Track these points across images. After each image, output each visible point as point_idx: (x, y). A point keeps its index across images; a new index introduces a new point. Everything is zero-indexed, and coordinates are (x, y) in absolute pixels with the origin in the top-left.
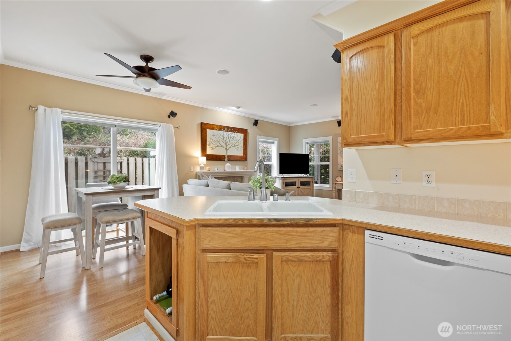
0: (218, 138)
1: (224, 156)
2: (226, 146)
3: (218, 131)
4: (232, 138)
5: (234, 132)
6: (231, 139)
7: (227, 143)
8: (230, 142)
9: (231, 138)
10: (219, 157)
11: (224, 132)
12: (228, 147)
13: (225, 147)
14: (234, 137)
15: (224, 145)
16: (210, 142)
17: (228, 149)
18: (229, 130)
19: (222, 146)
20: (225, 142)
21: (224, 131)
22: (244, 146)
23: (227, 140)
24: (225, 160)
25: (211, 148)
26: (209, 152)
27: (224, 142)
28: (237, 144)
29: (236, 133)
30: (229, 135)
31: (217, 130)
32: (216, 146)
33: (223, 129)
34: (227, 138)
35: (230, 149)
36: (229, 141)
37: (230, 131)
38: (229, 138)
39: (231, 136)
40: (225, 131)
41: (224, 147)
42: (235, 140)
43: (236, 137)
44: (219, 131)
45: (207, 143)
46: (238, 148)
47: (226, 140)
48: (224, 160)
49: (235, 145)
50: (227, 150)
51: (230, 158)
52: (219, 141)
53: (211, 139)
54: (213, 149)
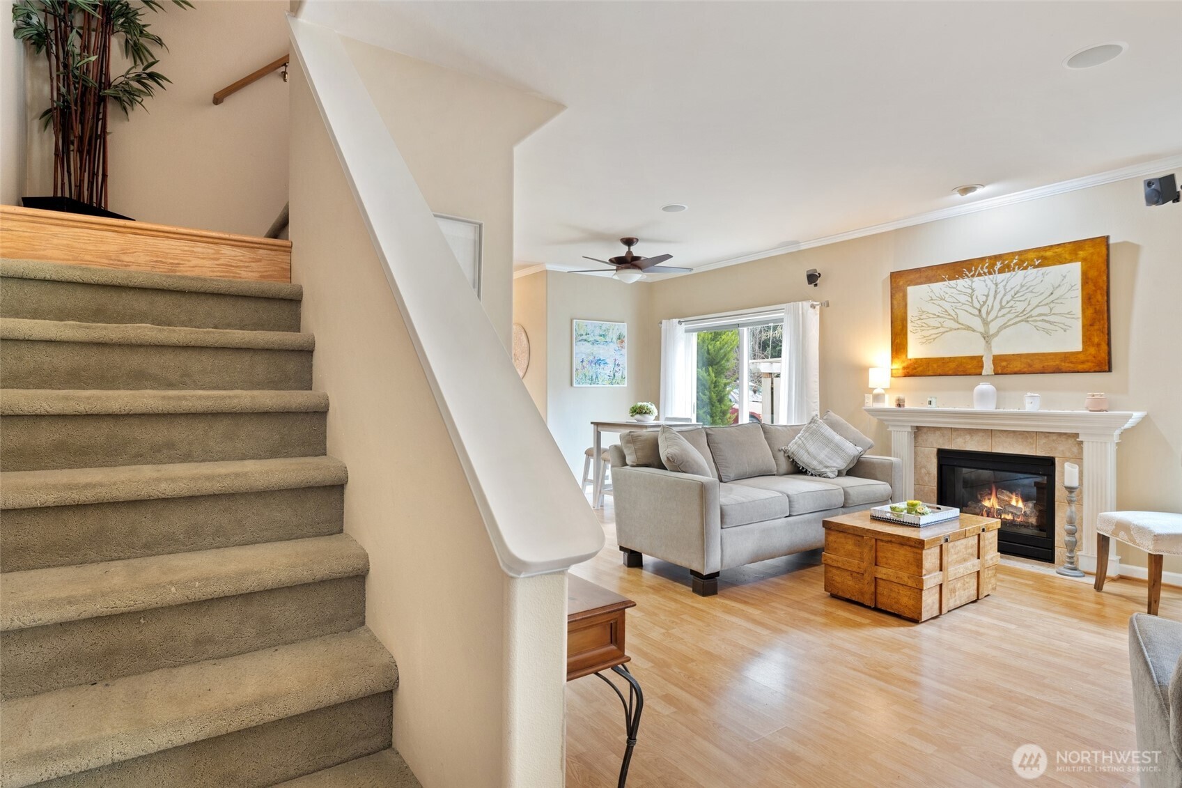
0: (947, 306)
1: (978, 361)
2: (986, 323)
3: (946, 283)
4: (1012, 293)
5: (1025, 268)
6: (1008, 297)
7: (988, 313)
8: (1002, 308)
9: (1005, 295)
10: (953, 365)
11: (976, 279)
12: (993, 328)
13: (982, 329)
14: (1022, 286)
15: (977, 323)
16: (919, 322)
17: (996, 335)
18: (999, 265)
19: (969, 328)
20: (980, 311)
21: (973, 276)
22: (1090, 311)
23: (990, 302)
24: (981, 374)
25: (924, 340)
26: (915, 350)
27: (976, 312)
28: (1045, 310)
29: (1031, 271)
30: (996, 285)
31: (943, 280)
32: (941, 330)
33: (970, 272)
34: (987, 296)
35: (1002, 333)
36: (997, 306)
37: (1001, 271)
38: (999, 297)
39: (1008, 288)
40: (980, 275)
41: (974, 331)
42: (1029, 296)
43: (1034, 283)
44: (952, 283)
45: (910, 327)
46: (1047, 326)
47: (982, 306)
48: (977, 371)
49: (1031, 316)
50: (987, 337)
51: (1004, 364)
52: (952, 313)
53: (923, 312)
54: (927, 340)
